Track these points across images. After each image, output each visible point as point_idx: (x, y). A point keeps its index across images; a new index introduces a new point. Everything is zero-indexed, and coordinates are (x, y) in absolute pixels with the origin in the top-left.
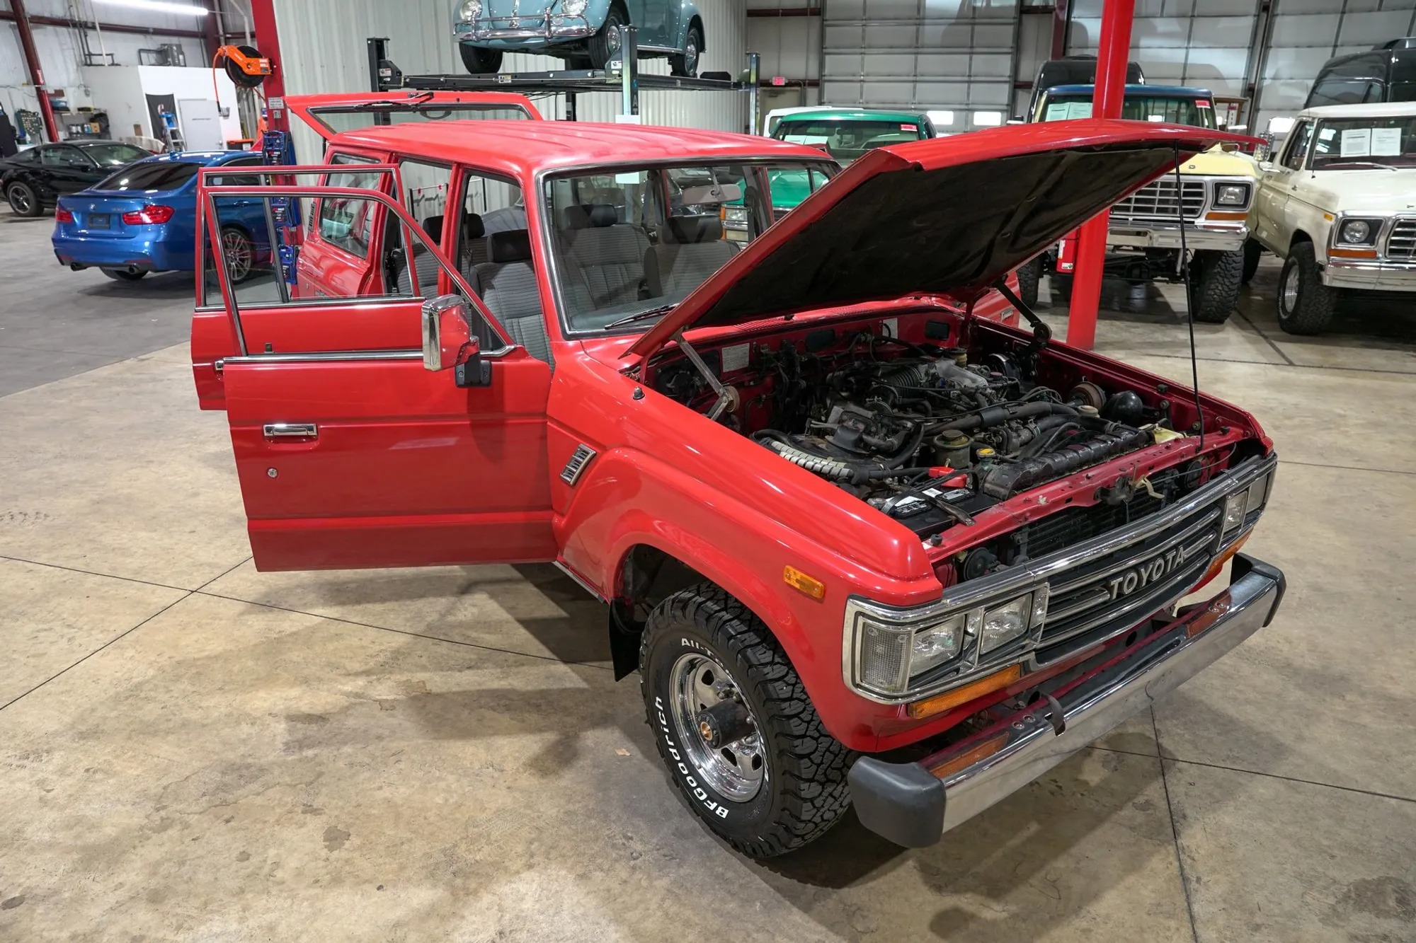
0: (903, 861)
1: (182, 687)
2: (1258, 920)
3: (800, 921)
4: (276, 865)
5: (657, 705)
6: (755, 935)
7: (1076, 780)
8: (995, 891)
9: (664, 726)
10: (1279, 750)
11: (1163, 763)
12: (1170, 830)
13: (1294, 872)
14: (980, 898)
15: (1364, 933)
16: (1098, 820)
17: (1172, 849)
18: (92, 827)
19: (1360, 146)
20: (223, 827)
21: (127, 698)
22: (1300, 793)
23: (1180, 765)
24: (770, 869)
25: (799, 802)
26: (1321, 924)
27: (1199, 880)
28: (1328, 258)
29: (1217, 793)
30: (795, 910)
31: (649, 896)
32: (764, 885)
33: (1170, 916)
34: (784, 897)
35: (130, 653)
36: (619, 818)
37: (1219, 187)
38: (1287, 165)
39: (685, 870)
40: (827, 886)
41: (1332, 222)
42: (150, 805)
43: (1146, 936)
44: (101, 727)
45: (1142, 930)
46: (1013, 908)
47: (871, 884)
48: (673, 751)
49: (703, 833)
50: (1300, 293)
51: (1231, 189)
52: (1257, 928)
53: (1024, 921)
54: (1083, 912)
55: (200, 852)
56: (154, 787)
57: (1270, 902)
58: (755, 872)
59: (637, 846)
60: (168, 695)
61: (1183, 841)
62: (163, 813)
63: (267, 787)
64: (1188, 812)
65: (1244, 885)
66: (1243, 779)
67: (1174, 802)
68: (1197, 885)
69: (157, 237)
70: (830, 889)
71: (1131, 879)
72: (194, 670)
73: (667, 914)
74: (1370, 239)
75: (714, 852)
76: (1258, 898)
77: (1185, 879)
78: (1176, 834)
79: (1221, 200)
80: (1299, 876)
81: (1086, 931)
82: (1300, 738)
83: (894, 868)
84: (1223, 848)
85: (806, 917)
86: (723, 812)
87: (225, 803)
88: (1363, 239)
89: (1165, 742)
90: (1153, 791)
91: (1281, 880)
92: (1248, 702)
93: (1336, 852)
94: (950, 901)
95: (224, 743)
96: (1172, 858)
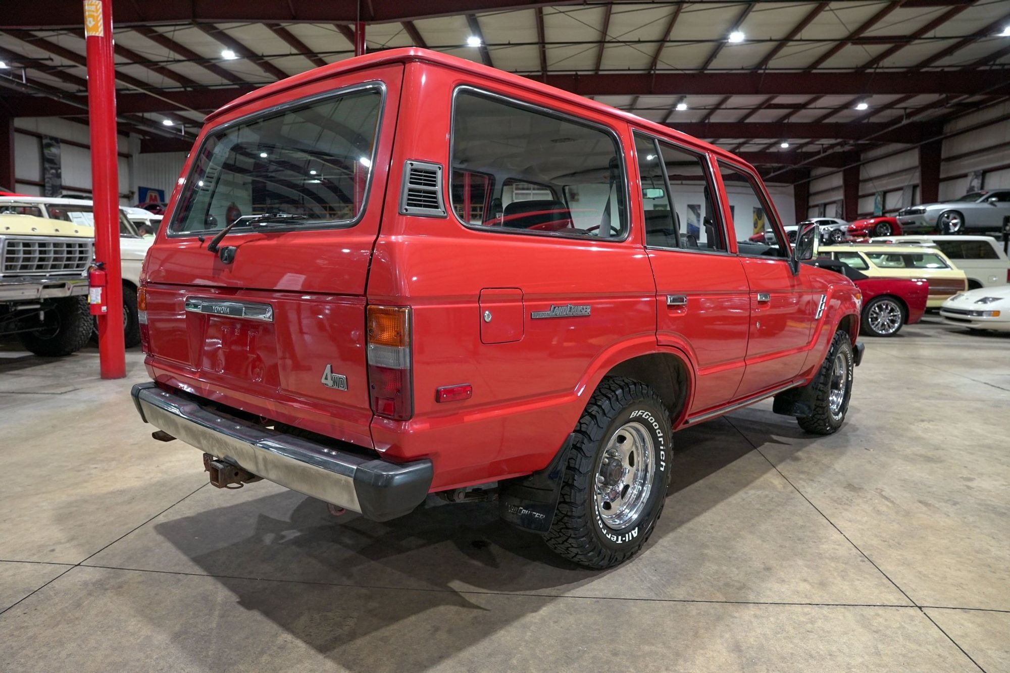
63: (983, 500)
95: (993, 520)
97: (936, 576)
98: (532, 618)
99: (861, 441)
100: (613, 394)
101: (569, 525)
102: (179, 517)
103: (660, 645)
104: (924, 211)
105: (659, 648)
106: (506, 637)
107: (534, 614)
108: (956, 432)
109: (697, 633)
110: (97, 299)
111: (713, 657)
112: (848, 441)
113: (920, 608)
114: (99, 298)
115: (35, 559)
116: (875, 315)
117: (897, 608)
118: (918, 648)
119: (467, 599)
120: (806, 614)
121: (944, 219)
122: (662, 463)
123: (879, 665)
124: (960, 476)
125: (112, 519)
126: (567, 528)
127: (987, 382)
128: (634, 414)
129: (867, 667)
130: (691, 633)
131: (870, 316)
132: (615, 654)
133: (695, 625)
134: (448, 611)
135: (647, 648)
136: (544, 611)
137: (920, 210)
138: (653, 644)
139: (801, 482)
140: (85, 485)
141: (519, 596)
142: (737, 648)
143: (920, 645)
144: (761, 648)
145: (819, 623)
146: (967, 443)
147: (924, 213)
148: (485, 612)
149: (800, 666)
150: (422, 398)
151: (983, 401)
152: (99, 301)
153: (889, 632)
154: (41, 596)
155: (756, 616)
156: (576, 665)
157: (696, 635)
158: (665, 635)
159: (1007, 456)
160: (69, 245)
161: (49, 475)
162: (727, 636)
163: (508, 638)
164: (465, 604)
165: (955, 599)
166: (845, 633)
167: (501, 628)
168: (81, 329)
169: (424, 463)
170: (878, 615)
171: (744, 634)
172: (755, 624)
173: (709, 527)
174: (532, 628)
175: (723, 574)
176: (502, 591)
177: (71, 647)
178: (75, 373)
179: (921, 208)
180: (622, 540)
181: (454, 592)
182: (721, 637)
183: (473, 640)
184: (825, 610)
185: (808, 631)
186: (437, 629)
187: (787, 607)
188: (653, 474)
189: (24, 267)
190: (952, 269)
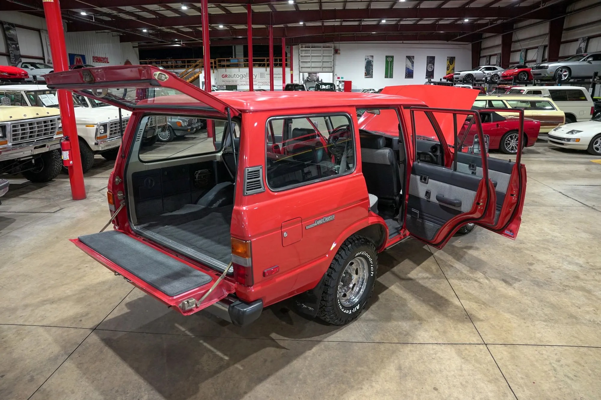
1: (531, 311)
4: (547, 268)
18: (585, 296)
20: (552, 278)
21: (553, 320)
35: (538, 335)
41: (95, 127)
42: (567, 291)
44: (568, 316)
55: (562, 278)
56: (563, 294)
60: (538, 312)
62: (565, 288)
63: (534, 278)
72: (522, 313)
74: (105, 131)
87: (547, 281)
95: (535, 291)
97: (498, 326)
98: (309, 353)
99: (483, 238)
100: (347, 247)
101: (326, 310)
102: (136, 298)
103: (365, 367)
104: (547, 67)
105: (365, 369)
106: (297, 364)
107: (310, 351)
108: (534, 231)
109: (382, 360)
110: (67, 157)
111: (388, 373)
112: (475, 238)
113: (486, 344)
114: (68, 156)
115: (74, 326)
116: (508, 142)
117: (476, 345)
118: (480, 366)
119: (279, 343)
120: (434, 349)
121: (559, 72)
122: (372, 272)
123: (460, 376)
124: (528, 262)
125: (103, 300)
126: (325, 311)
127: (561, 191)
128: (357, 254)
129: (455, 376)
130: (380, 361)
131: (505, 142)
132: (345, 372)
133: (383, 356)
134: (270, 351)
135: (359, 369)
136: (314, 349)
137: (545, 66)
138: (362, 367)
139: (446, 267)
140: (85, 278)
141: (303, 341)
142: (400, 368)
143: (481, 365)
144: (410, 368)
145: (439, 354)
146: (537, 239)
147: (547, 68)
148: (288, 350)
149: (426, 377)
150: (257, 276)
151: (554, 206)
152: (68, 159)
153: (469, 359)
154: (83, 347)
155: (411, 351)
156: (328, 378)
157: (382, 361)
158: (368, 362)
159: (555, 247)
160: (45, 122)
161: (65, 272)
162: (396, 361)
163: (298, 364)
164: (278, 347)
165: (503, 339)
166: (449, 359)
167: (295, 359)
168: (56, 167)
169: (259, 302)
170: (466, 349)
171: (404, 360)
172: (410, 355)
173: (396, 297)
174: (309, 359)
175: (399, 327)
176: (294, 338)
177: (105, 373)
178: (57, 196)
179: (546, 65)
180: (351, 312)
181: (273, 340)
182: (393, 362)
183: (283, 366)
184: (443, 347)
185: (433, 359)
186: (265, 361)
187: (426, 345)
188: (367, 278)
189: (22, 138)
190: (557, 110)
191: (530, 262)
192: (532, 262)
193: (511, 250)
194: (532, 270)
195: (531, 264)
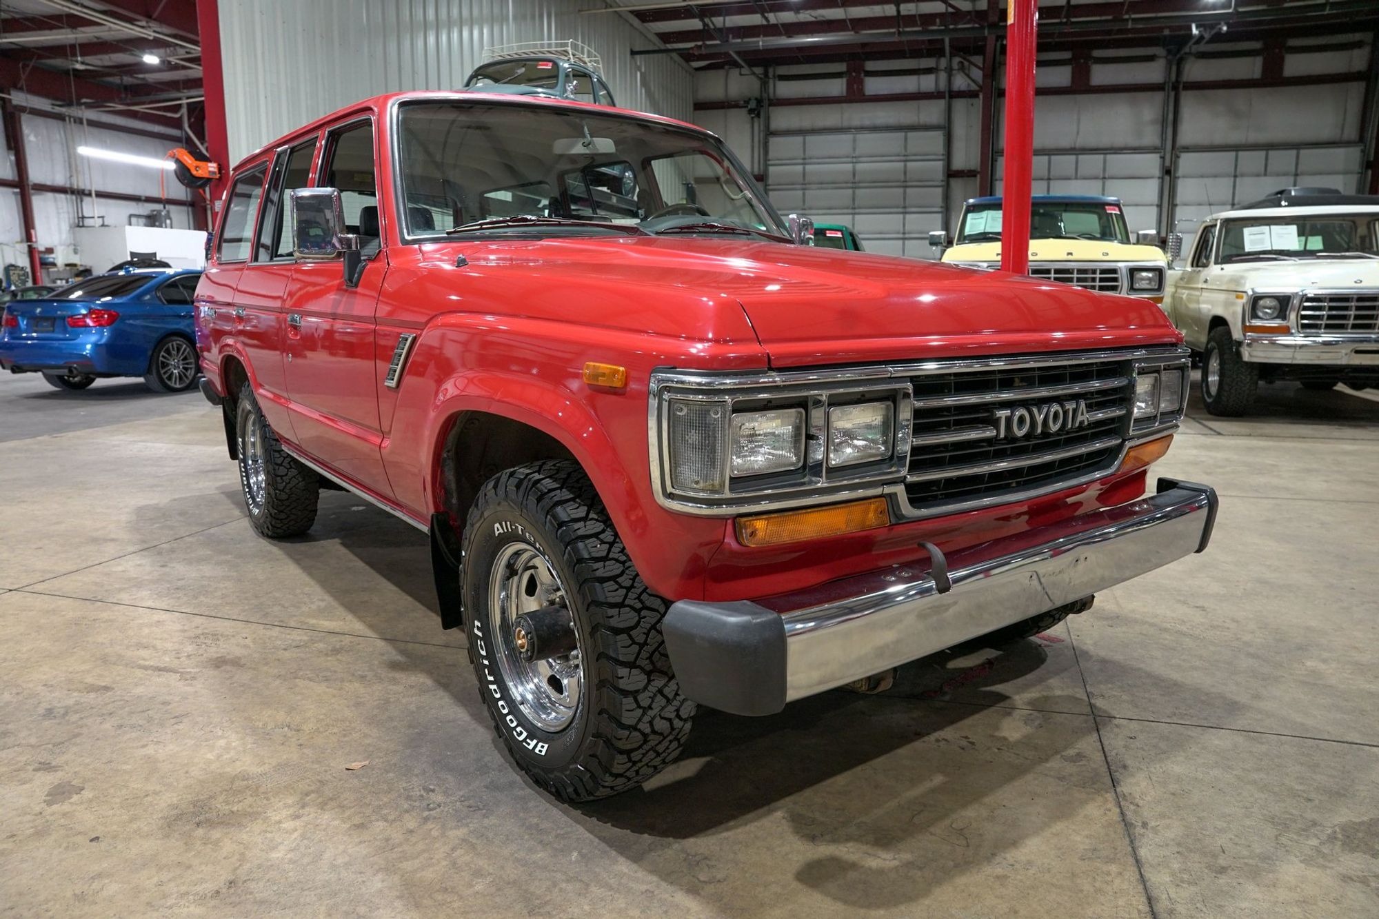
0: (770, 812)
2: (1222, 862)
3: (626, 871)
5: (476, 631)
6: (564, 885)
7: (993, 736)
8: (883, 839)
9: (484, 657)
10: (1233, 707)
11: (1097, 721)
12: (1108, 780)
13: (1264, 815)
14: (865, 848)
15: (1360, 874)
16: (1018, 772)
17: (1110, 796)
19: (1262, 241)
22: (1262, 743)
23: (1116, 722)
24: (598, 820)
25: (618, 696)
26: (1303, 865)
27: (1145, 825)
28: (1245, 335)
29: (1163, 745)
30: (621, 859)
31: (437, 845)
32: (588, 835)
33: (1110, 861)
34: (611, 847)
36: (424, 772)
37: (1133, 272)
38: (1197, 266)
39: (493, 820)
40: (667, 836)
41: (1244, 300)
43: (1079, 881)
45: (1074, 875)
46: (906, 856)
47: (725, 834)
48: (493, 687)
49: (524, 785)
50: (1222, 375)
51: (1144, 274)
52: (1223, 870)
53: (920, 869)
54: (998, 859)
57: (1236, 844)
58: (578, 822)
59: (438, 798)
61: (1123, 788)
64: (1129, 762)
65: (1202, 829)
66: (1194, 732)
67: (1111, 755)
68: (1142, 831)
69: (99, 340)
70: (671, 839)
71: (1059, 826)
73: (455, 863)
74: (1282, 314)
75: (531, 804)
76: (1222, 840)
77: (1127, 825)
78: (1114, 783)
79: (1137, 286)
80: (1272, 820)
81: (1001, 879)
82: (1257, 697)
83: (759, 818)
84: (1173, 794)
85: (634, 866)
86: (542, 749)
88: (1275, 315)
89: (1099, 703)
90: (1088, 744)
91: (1248, 822)
92: (1195, 668)
93: (1313, 796)
94: (824, 850)
96: (1111, 805)
191: (75, 798)
192: (66, 807)
193: (220, 805)
194: (35, 770)
195: (59, 793)
